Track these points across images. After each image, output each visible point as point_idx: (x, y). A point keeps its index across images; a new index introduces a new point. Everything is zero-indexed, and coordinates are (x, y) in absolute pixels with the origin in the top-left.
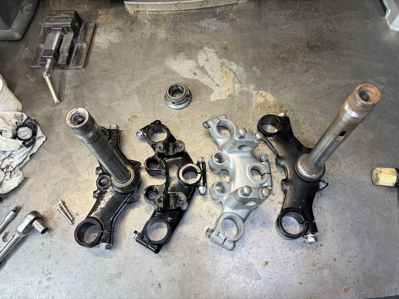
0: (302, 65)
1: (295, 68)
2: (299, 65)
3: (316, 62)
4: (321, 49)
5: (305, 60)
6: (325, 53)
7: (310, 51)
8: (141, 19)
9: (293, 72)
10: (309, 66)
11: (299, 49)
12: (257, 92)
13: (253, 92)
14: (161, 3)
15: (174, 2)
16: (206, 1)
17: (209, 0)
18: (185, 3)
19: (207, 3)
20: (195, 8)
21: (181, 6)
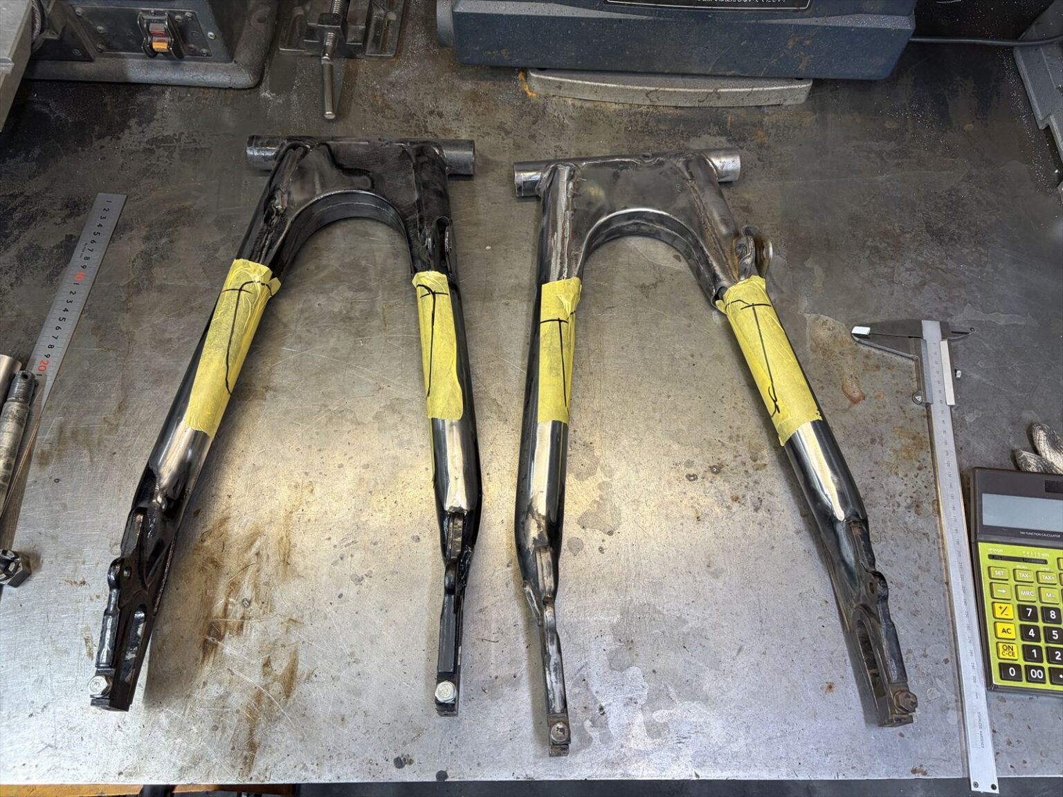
0: (914, 270)
1: (899, 275)
2: (907, 270)
3: (944, 267)
4: (955, 240)
5: (919, 258)
6: (965, 251)
7: (932, 240)
8: (556, 114)
9: (893, 282)
10: (930, 273)
11: (908, 232)
12: (814, 316)
13: (807, 316)
14: (615, 86)
15: (646, 88)
16: (717, 93)
17: (723, 93)
18: (670, 93)
19: (719, 98)
20: (688, 105)
21: (658, 98)
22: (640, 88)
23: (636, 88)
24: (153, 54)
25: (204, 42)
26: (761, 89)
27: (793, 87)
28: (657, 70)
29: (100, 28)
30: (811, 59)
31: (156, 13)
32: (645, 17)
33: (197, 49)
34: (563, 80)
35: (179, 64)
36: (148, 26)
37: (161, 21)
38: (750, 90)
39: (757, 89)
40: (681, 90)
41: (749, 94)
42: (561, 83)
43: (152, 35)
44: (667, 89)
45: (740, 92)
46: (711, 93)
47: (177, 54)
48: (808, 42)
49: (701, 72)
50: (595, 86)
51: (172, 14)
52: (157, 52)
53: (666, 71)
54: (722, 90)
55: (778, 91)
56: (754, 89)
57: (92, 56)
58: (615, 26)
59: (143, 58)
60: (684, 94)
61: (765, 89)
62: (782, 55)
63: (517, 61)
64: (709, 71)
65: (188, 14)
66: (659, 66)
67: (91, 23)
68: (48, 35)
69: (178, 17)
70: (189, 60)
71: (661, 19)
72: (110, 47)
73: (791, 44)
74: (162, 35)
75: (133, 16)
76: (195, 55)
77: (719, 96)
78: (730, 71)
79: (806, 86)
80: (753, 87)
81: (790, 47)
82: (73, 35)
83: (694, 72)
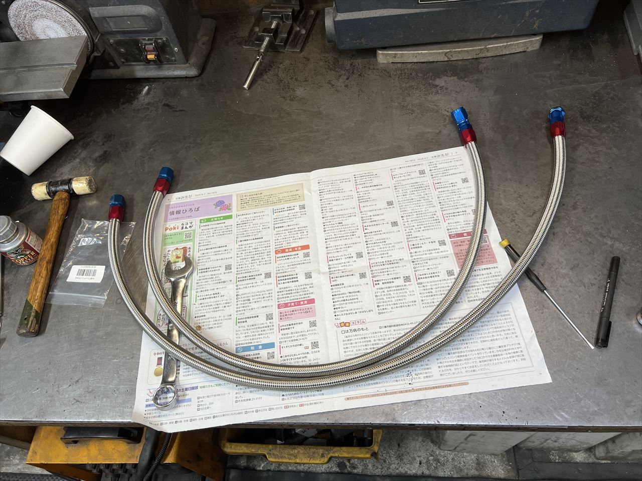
14: (426, 52)
15: (445, 51)
16: (486, 48)
17: (490, 48)
18: (459, 52)
19: (487, 51)
20: (470, 57)
21: (452, 56)
22: (441, 51)
23: (439, 51)
24: (148, 62)
25: (172, 54)
26: (512, 43)
27: (531, 39)
28: (450, 40)
29: (122, 50)
30: (541, 21)
31: (149, 40)
32: (441, 9)
33: (170, 58)
34: (397, 52)
35: (161, 67)
36: (145, 47)
37: (151, 44)
38: (506, 44)
39: (510, 43)
40: (465, 49)
41: (505, 47)
42: (396, 54)
43: (147, 51)
44: (457, 50)
45: (500, 46)
46: (483, 49)
47: (159, 62)
48: (537, 11)
49: (476, 37)
50: (415, 53)
51: (156, 40)
52: (150, 60)
53: (456, 40)
54: (489, 46)
55: (523, 43)
56: (508, 43)
57: (119, 65)
58: (425, 16)
59: (144, 65)
60: (467, 51)
61: (515, 43)
62: (523, 21)
63: (371, 45)
64: (481, 36)
65: (165, 39)
66: (451, 37)
67: (117, 47)
68: (96, 54)
69: (160, 41)
70: (166, 64)
71: (451, 9)
72: (127, 60)
73: (527, 14)
74: (152, 51)
75: (137, 42)
76: (169, 62)
77: (488, 50)
78: (493, 34)
79: (539, 38)
80: (507, 42)
81: (527, 16)
82: (109, 54)
83: (472, 37)
